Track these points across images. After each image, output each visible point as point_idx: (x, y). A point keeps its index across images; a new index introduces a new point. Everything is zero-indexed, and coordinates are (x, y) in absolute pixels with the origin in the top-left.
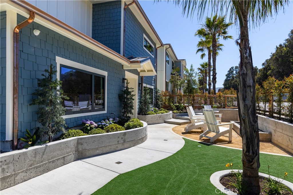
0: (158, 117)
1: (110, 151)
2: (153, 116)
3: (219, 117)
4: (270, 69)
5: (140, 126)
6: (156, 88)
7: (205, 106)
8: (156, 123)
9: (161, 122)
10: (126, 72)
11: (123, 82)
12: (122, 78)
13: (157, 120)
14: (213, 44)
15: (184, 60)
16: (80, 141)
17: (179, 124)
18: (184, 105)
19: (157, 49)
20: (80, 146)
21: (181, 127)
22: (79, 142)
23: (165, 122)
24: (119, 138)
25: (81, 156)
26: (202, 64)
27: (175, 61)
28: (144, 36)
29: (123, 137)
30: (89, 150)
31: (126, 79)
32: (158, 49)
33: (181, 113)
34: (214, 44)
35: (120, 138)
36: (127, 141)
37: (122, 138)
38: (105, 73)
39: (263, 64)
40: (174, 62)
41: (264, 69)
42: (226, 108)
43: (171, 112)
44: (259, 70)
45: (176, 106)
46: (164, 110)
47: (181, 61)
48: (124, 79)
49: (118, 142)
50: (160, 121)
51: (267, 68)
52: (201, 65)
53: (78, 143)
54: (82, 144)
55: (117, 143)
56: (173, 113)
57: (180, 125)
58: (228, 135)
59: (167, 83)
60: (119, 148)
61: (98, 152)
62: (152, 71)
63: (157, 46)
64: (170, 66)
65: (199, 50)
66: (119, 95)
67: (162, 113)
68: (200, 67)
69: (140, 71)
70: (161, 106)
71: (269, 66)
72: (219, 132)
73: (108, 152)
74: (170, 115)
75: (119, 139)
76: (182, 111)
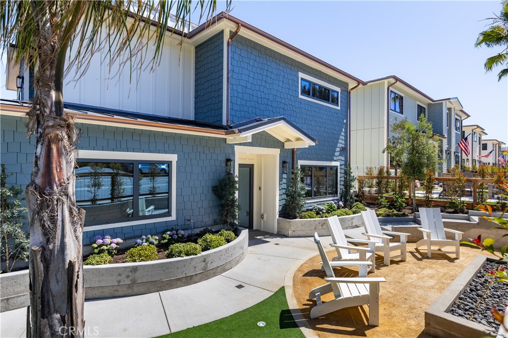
0: (317, 223)
1: (101, 297)
3: (455, 239)
6: (347, 164)
10: (238, 147)
11: (227, 166)
12: (222, 159)
19: (350, 93)
24: (120, 275)
28: (302, 75)
29: (130, 274)
32: (352, 92)
35: (124, 276)
36: (139, 281)
37: (128, 277)
38: (170, 157)
40: (425, 106)
47: (444, 102)
48: (228, 160)
49: (119, 282)
55: (116, 284)
60: (120, 293)
63: (350, 86)
64: (408, 116)
66: (213, 187)
69: (285, 140)
73: (96, 296)
75: (120, 278)
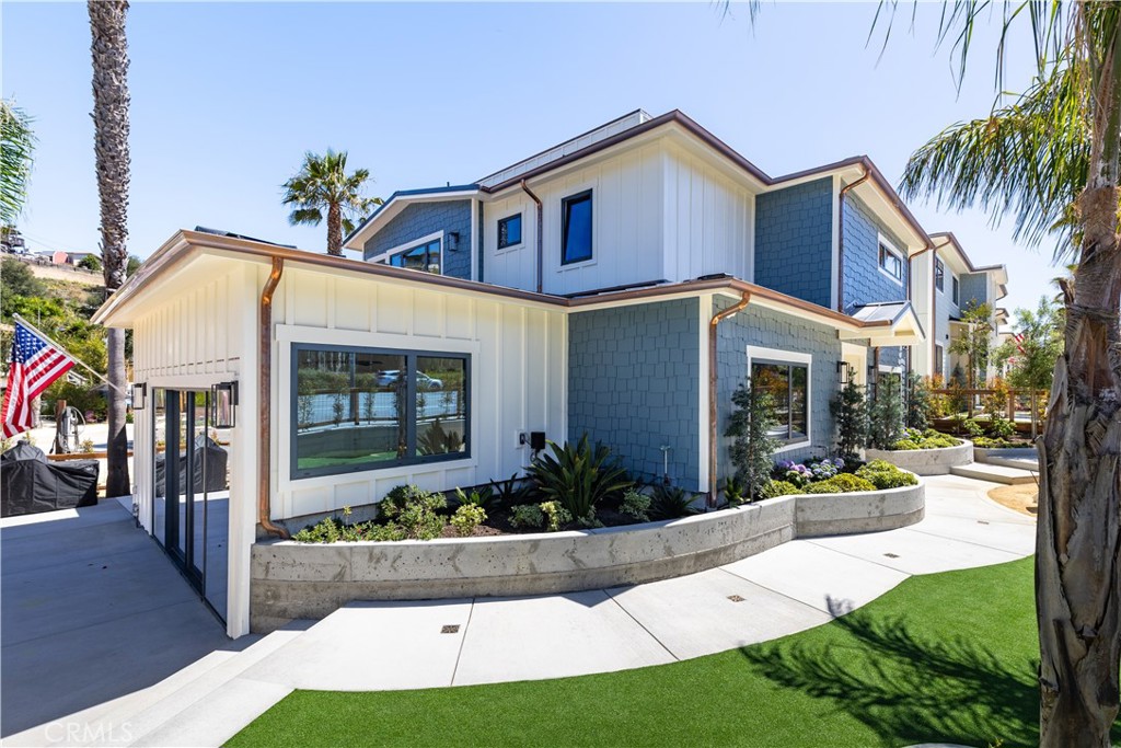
0: (929, 456)
2: (915, 454)
5: (912, 483)
6: (909, 372)
9: (939, 472)
10: (843, 344)
11: (839, 370)
12: (835, 361)
13: (927, 463)
15: (1000, 267)
16: (799, 504)
17: (1006, 480)
18: (1012, 421)
19: (909, 260)
20: (799, 514)
21: (1018, 493)
22: (799, 507)
23: (952, 472)
24: (870, 505)
25: (802, 533)
27: (962, 276)
28: (882, 239)
29: (879, 504)
30: (815, 523)
31: (845, 363)
32: (913, 259)
33: (1004, 446)
35: (874, 506)
36: (887, 514)
37: (877, 507)
38: (805, 358)
40: (958, 279)
43: (968, 443)
45: (982, 424)
46: (940, 436)
47: (988, 272)
48: (840, 364)
49: (870, 513)
50: (937, 469)
53: (797, 508)
54: (803, 510)
56: (975, 445)
57: (1010, 484)
59: (937, 350)
60: (871, 528)
61: (831, 529)
62: (911, 332)
63: (911, 251)
64: (946, 295)
67: (940, 446)
70: (927, 423)
74: (968, 453)
75: (870, 508)
76: (1006, 440)
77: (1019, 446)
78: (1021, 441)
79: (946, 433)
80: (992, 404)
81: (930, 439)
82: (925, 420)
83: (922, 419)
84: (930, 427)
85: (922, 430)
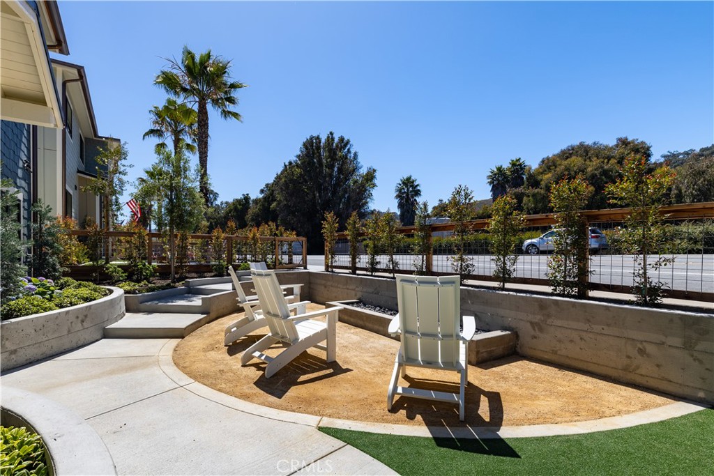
4: (275, 200)
6: (32, 199)
7: (252, 265)
8: (62, 349)
9: (90, 339)
13: (69, 331)
14: (200, 119)
23: (108, 334)
26: (148, 170)
27: (87, 140)
33: (150, 290)
34: (203, 120)
39: (262, 191)
40: (83, 140)
41: (264, 198)
42: (277, 267)
44: (253, 201)
46: (79, 286)
50: (86, 336)
51: (269, 198)
52: (147, 172)
56: (124, 292)
57: (182, 337)
58: (323, 344)
59: (67, 196)
64: (74, 145)
65: (152, 132)
68: (145, 177)
70: (61, 270)
71: (272, 194)
72: (297, 339)
74: (120, 303)
76: (150, 282)
77: (163, 288)
78: (164, 283)
79: (87, 281)
80: (130, 247)
81: (68, 291)
82: (58, 266)
83: (53, 267)
84: (65, 274)
85: (55, 279)
